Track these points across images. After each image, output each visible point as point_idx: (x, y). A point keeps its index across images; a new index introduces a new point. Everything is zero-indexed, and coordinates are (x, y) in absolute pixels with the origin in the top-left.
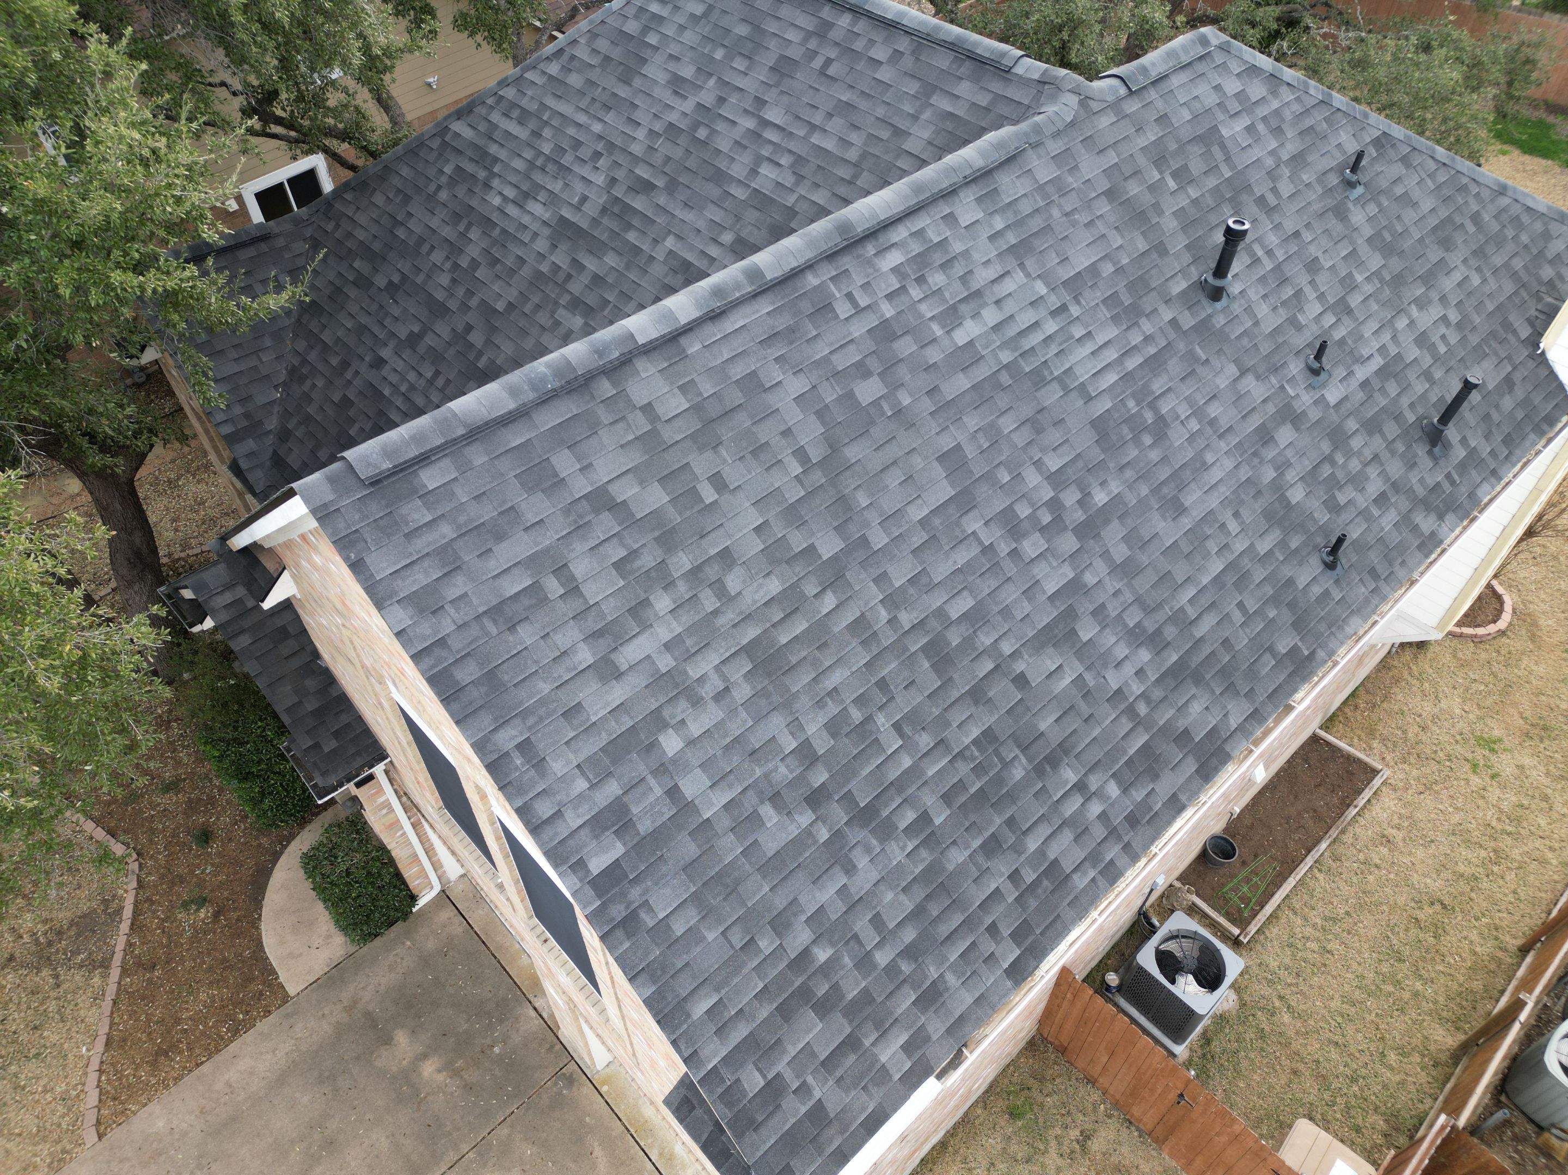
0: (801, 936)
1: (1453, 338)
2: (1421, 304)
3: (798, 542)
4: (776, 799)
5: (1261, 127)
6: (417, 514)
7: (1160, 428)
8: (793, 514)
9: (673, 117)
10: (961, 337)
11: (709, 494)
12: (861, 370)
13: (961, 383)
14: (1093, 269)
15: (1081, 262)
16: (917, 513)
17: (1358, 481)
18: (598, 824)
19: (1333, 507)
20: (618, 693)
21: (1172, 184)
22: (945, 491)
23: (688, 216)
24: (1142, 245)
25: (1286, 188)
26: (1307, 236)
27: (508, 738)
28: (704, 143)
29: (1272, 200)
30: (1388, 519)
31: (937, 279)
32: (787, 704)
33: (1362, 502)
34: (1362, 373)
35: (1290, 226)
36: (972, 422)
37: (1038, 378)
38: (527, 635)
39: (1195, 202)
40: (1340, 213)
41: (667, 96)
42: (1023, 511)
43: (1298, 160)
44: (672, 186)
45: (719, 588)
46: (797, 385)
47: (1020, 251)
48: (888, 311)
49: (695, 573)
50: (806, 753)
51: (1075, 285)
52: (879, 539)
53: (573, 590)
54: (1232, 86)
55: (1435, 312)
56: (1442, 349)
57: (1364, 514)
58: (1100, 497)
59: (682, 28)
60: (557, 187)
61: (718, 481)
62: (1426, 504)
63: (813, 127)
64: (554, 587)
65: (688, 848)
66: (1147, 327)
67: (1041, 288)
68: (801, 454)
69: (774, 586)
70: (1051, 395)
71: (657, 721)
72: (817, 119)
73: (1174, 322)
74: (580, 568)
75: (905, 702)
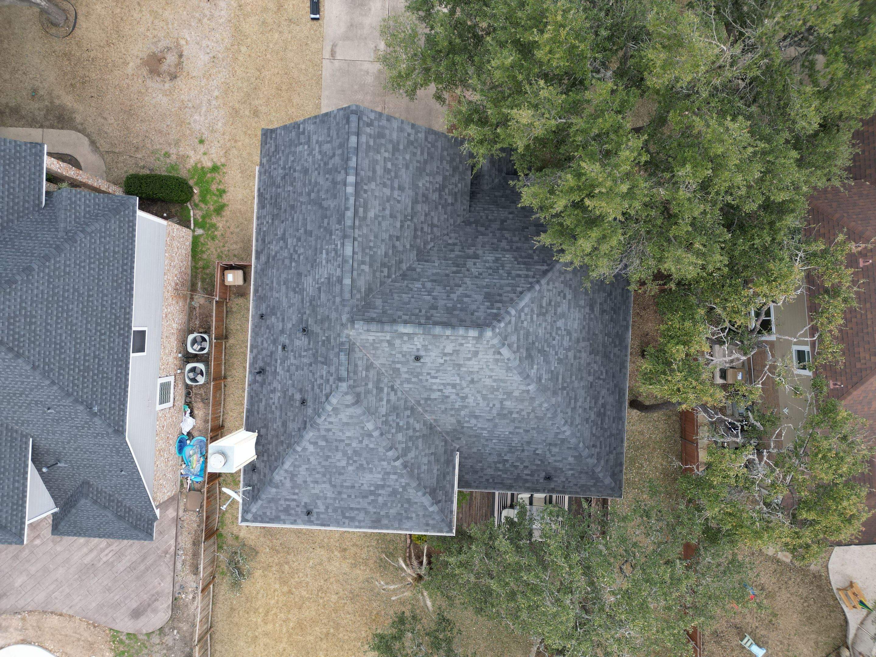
0: (281, 154)
1: (271, 402)
2: (279, 398)
3: (316, 189)
4: (293, 161)
5: (322, 381)
6: (344, 122)
7: (295, 292)
8: (318, 191)
9: (461, 289)
10: (324, 251)
11: (327, 176)
12: (328, 224)
13: (319, 246)
14: (320, 298)
15: (323, 295)
16: (309, 218)
17: (267, 339)
18: (304, 129)
19: (268, 327)
20: (314, 141)
21: (324, 338)
22: (309, 228)
23: (435, 271)
24: (319, 317)
25: (311, 374)
26: (302, 373)
27: (318, 120)
28: (445, 286)
29: (311, 368)
30: (259, 340)
31: (333, 254)
32: (301, 172)
33: (265, 336)
34: (279, 361)
35: (305, 368)
36: (314, 242)
37: (312, 266)
38: (326, 131)
39: (318, 342)
40: (301, 391)
41: (468, 293)
42: (299, 243)
43: (313, 389)
44: (447, 275)
45: (316, 169)
46: (332, 206)
47: (329, 279)
48: (333, 237)
49: (320, 165)
50: (295, 171)
51: (319, 289)
52: (309, 207)
53: (328, 142)
54: (331, 379)
55: (276, 401)
56: (272, 395)
57: (263, 336)
58: (293, 264)
59: (478, 308)
60: (487, 265)
61: (327, 179)
62: (256, 356)
63: (413, 297)
64: (329, 139)
65: (296, 142)
66: (308, 304)
67: (322, 280)
68: (324, 200)
69: (313, 181)
70: (309, 266)
71: (309, 147)
72: (413, 300)
73: (305, 313)
74: (329, 145)
75: (291, 194)
